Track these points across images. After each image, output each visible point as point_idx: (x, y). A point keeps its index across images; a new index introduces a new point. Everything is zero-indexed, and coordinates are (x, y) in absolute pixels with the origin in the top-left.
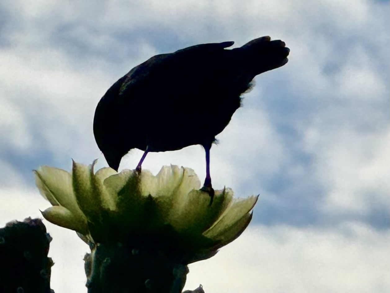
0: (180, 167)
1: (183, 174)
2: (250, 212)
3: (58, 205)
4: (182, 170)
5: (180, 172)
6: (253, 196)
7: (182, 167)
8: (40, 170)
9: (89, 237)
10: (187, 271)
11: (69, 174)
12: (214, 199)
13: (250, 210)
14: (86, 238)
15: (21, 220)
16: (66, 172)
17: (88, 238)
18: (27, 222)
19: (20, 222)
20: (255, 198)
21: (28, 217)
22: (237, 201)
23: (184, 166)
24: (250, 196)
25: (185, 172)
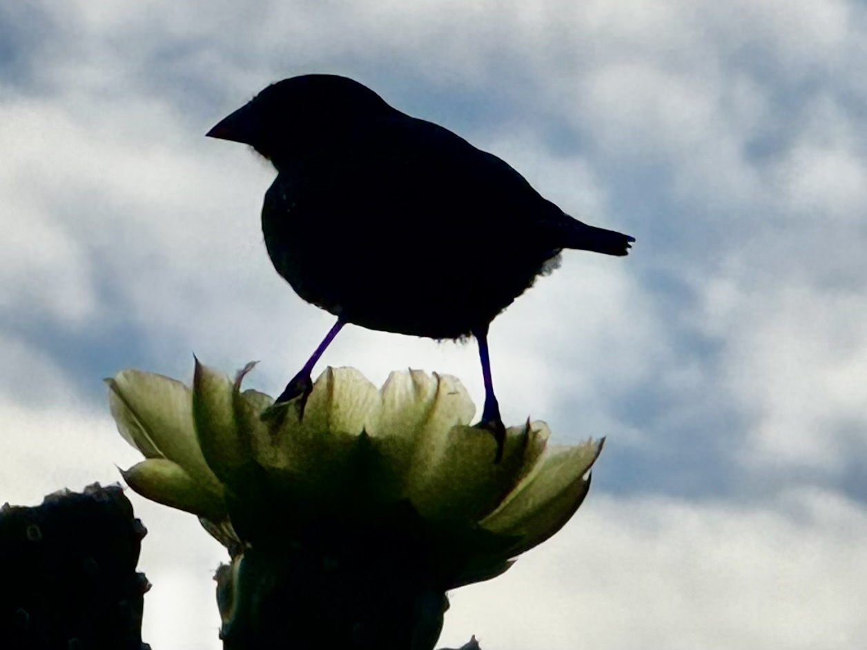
0: (429, 374)
1: (436, 388)
2: (586, 477)
3: (160, 457)
4: (435, 381)
5: (430, 386)
6: (590, 439)
7: (435, 373)
8: (120, 378)
9: (228, 529)
10: (445, 605)
11: (185, 388)
12: (505, 445)
13: (585, 471)
14: (222, 530)
15: (79, 489)
16: (178, 382)
17: (225, 530)
18: (90, 492)
19: (75, 494)
20: (596, 443)
21: (92, 482)
22: (557, 452)
23: (438, 372)
24: (586, 439)
25: (442, 383)
